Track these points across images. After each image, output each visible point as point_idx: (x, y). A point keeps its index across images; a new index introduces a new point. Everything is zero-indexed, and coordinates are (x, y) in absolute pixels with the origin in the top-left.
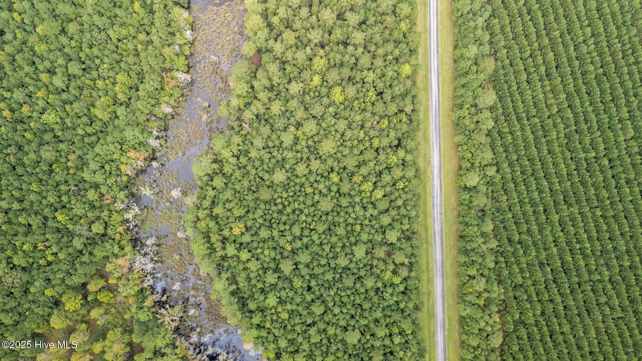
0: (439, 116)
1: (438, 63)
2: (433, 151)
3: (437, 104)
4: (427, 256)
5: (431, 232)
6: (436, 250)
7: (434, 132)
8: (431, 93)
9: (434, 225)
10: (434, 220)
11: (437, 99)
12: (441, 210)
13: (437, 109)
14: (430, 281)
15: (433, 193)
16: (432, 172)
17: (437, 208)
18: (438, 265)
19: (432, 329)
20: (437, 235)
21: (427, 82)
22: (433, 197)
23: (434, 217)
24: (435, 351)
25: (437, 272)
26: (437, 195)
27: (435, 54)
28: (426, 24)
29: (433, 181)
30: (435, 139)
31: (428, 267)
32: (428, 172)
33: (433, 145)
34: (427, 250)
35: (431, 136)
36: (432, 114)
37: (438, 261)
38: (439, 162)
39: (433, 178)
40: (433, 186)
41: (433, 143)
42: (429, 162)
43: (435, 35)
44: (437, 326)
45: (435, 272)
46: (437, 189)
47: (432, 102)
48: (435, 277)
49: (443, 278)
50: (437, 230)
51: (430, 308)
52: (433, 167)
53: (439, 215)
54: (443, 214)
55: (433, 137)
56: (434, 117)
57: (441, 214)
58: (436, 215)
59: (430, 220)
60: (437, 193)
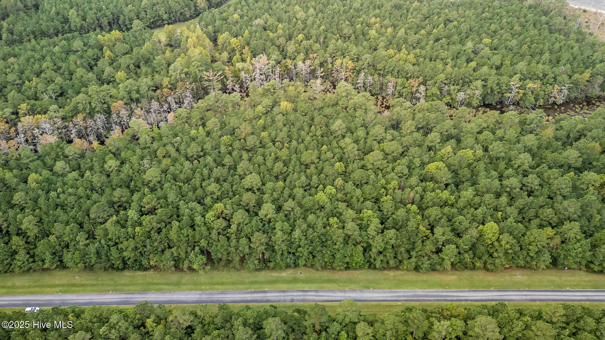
0: (438, 300)
1: (518, 300)
2: (384, 293)
3: (455, 298)
4: (233, 283)
5: (267, 288)
6: (239, 293)
7: (413, 294)
8: (469, 291)
9: (276, 291)
10: (284, 291)
11: (463, 298)
12: (298, 301)
13: (448, 298)
14: (196, 286)
15: (323, 291)
16: (354, 290)
17: (301, 296)
18: (217, 296)
19: (126, 288)
20: (262, 295)
21: (483, 287)
22: (317, 291)
23: (288, 291)
24: (94, 291)
25: (206, 294)
26: (320, 296)
27: (529, 298)
28: (568, 286)
29: (340, 291)
30: (401, 294)
31: (217, 284)
32: (352, 286)
33: (394, 292)
34: (242, 283)
35: (405, 290)
36: (438, 292)
37: (224, 296)
38: (370, 299)
39: (345, 291)
40: (332, 291)
41: (397, 292)
42: (368, 288)
43: (558, 298)
44: (128, 293)
45: (208, 292)
46: (329, 296)
47: (456, 291)
48: (200, 292)
49: (197, 302)
50: (268, 295)
51: (158, 287)
52: (361, 291)
53: (291, 298)
54: (292, 304)
55: (404, 292)
56: (435, 294)
57: (292, 301)
58: (291, 294)
59: (284, 286)
60: (323, 296)
